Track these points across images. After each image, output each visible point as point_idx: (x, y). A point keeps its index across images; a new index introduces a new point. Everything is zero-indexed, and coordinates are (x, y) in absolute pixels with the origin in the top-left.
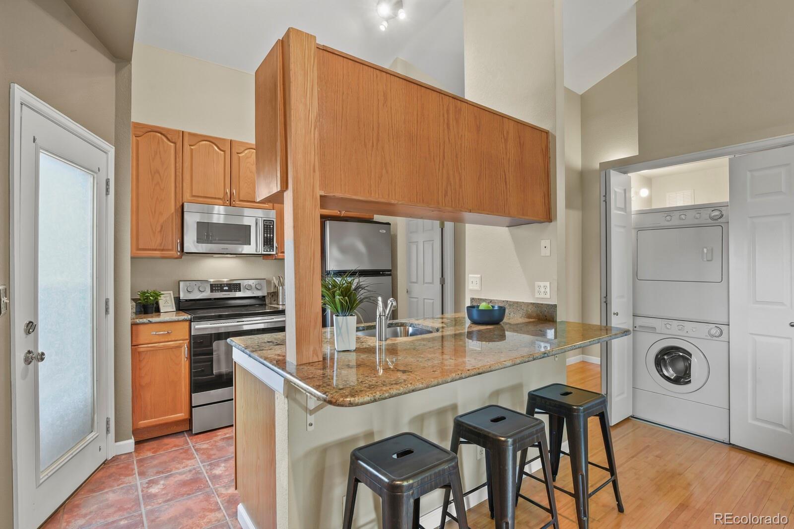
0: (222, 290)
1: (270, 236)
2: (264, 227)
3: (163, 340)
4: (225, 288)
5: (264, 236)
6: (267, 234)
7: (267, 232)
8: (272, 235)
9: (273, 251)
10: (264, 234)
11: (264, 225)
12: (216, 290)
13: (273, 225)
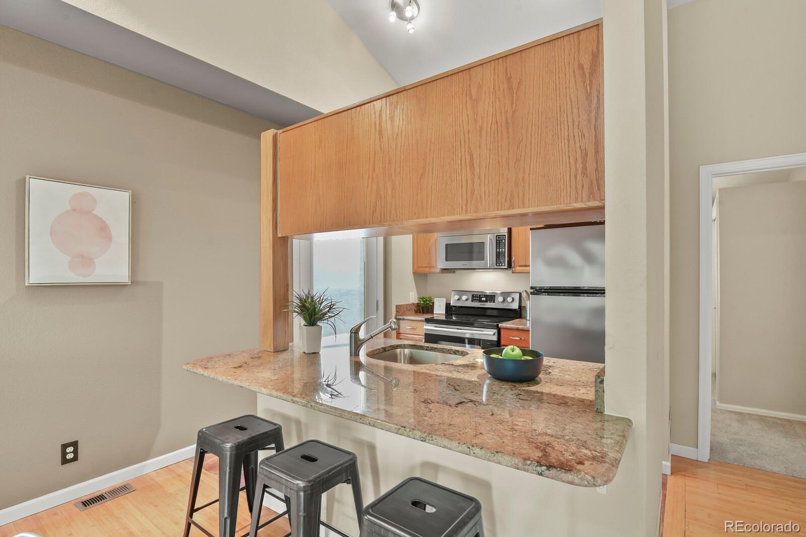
0: (480, 301)
1: (502, 250)
2: (496, 242)
3: (411, 333)
4: (483, 299)
5: (496, 251)
6: (499, 249)
7: (499, 247)
8: (503, 250)
9: (505, 265)
10: (496, 249)
11: (497, 240)
12: (475, 300)
13: (505, 240)
